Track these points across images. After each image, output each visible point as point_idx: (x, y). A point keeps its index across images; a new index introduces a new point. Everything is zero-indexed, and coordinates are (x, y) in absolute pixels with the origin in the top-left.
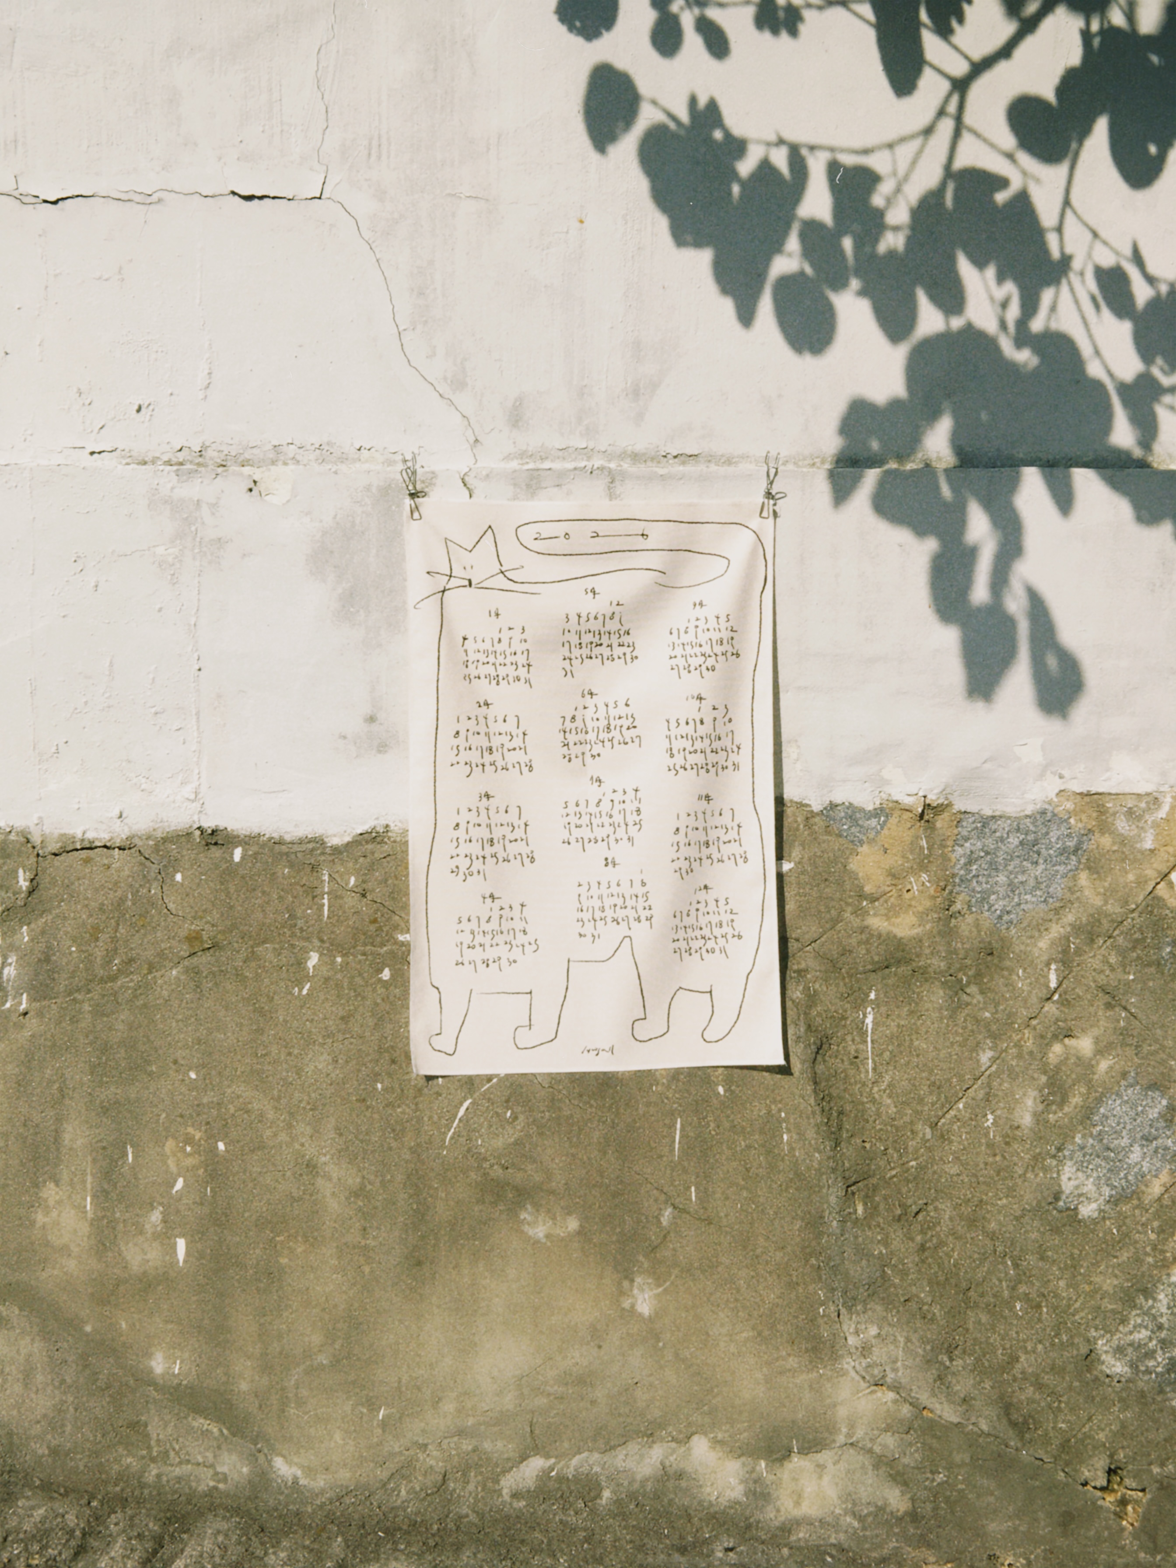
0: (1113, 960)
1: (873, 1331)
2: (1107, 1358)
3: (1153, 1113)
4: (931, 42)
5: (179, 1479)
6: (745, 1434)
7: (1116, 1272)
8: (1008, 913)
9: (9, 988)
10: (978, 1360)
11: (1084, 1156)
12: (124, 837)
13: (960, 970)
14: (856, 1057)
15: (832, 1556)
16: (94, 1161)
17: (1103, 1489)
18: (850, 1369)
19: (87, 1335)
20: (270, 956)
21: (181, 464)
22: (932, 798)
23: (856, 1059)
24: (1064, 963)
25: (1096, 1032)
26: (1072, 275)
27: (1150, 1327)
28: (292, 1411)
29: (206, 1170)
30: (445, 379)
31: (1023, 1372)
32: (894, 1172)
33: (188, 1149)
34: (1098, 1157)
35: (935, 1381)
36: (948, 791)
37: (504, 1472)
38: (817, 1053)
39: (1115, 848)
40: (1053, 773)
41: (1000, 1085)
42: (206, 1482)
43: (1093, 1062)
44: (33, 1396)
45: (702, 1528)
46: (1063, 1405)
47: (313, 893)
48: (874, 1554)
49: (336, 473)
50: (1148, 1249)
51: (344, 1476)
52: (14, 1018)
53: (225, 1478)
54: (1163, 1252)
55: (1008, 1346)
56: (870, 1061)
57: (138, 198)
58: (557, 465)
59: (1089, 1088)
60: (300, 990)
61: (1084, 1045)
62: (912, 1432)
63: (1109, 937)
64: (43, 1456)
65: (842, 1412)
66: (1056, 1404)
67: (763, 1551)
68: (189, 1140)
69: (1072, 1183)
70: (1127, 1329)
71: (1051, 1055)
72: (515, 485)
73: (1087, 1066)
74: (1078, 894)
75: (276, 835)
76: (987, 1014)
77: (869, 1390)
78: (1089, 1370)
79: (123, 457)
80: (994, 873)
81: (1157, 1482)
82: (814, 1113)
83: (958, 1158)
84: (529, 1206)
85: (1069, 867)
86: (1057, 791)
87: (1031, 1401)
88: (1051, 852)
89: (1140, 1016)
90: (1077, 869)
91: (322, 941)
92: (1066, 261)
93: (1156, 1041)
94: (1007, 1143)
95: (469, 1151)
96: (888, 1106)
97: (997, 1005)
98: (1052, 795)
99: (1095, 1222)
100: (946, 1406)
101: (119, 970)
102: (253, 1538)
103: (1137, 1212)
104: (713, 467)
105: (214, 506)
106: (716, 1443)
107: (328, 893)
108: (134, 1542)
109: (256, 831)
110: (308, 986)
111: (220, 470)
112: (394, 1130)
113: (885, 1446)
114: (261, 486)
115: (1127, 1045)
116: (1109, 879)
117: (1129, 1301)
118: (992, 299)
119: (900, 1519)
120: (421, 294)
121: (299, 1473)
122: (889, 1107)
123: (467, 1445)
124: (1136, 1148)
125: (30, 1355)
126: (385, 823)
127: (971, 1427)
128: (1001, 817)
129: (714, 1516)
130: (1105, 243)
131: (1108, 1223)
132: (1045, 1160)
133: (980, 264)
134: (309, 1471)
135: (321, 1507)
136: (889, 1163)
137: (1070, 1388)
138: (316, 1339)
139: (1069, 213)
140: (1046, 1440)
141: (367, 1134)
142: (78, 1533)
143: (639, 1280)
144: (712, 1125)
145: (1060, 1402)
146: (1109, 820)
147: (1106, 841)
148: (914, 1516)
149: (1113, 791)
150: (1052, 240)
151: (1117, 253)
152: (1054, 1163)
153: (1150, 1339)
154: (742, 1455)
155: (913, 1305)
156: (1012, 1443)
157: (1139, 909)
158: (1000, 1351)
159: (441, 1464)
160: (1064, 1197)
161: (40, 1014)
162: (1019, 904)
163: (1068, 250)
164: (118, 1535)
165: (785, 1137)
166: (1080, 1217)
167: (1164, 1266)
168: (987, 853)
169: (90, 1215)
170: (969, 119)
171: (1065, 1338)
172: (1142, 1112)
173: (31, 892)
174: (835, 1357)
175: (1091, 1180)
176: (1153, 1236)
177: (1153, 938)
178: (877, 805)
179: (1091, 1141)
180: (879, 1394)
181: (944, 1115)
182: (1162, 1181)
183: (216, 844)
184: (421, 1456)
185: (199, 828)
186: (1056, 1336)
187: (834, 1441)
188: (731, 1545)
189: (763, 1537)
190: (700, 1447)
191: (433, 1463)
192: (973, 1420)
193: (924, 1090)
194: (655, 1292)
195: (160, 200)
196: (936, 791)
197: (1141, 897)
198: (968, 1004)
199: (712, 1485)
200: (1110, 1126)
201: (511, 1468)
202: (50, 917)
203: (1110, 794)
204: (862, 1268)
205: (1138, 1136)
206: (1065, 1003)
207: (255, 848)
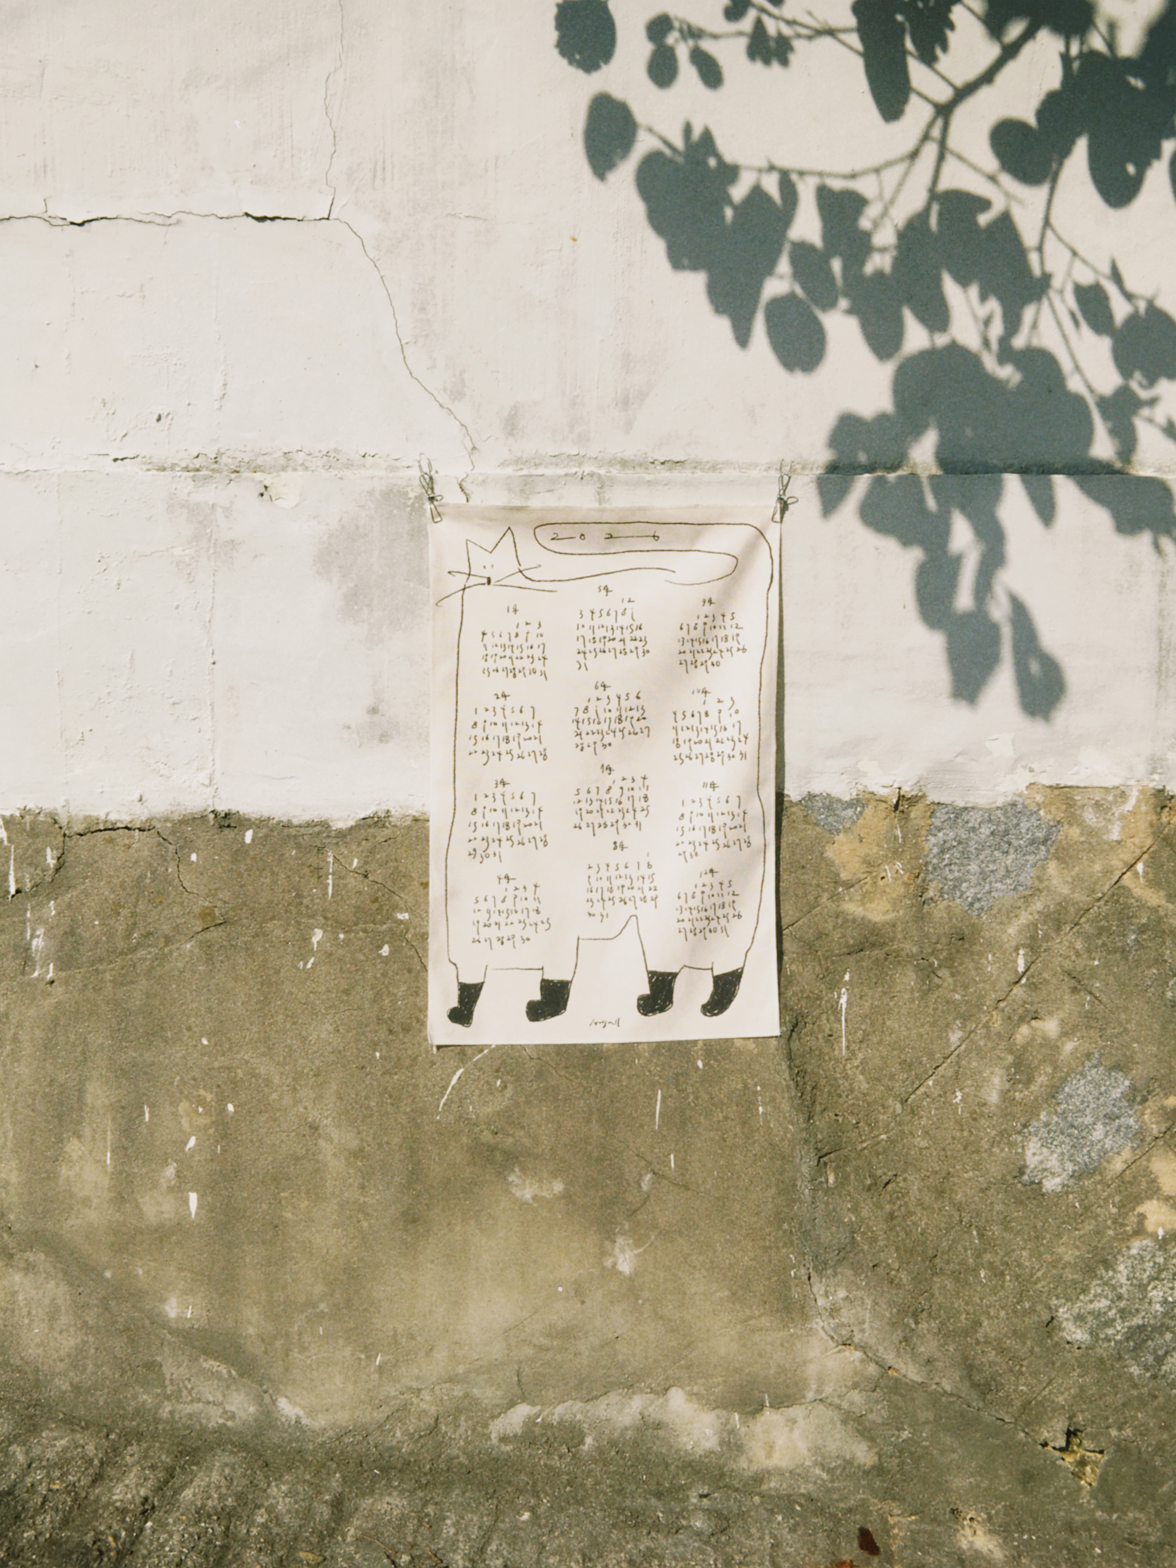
0: (1079, 945)
1: (842, 1293)
2: (1069, 1326)
3: (1116, 1093)
4: (916, 70)
5: (190, 1416)
6: (720, 1388)
7: (1078, 1243)
8: (979, 900)
9: (37, 959)
10: (942, 1323)
11: (1049, 1133)
12: (144, 819)
13: (932, 953)
14: (830, 1036)
15: (801, 1505)
16: (114, 1119)
17: (1061, 1450)
18: (819, 1328)
19: (107, 1280)
20: (278, 932)
21: (198, 470)
22: (907, 790)
23: (831, 1037)
24: (1032, 949)
25: (1061, 1014)
26: (1052, 294)
27: (1110, 1296)
28: (295, 1354)
29: (217, 1130)
30: (445, 390)
31: (986, 1336)
32: (865, 1145)
33: (200, 1110)
34: (1063, 1134)
35: (900, 1342)
36: (922, 783)
37: (493, 1417)
38: (792, 1031)
39: (1082, 839)
40: (1024, 767)
41: (969, 1063)
42: (215, 1418)
43: (1059, 1044)
44: (57, 1335)
45: (678, 1474)
46: (1024, 1369)
47: (318, 873)
48: (842, 1505)
49: (341, 478)
50: (1109, 1222)
51: (343, 1418)
52: (41, 986)
53: (233, 1417)
54: (1123, 1225)
55: (972, 1311)
56: (844, 1039)
57: (159, 220)
58: (549, 472)
59: (1055, 1068)
60: (306, 964)
61: (1050, 1026)
62: (878, 1390)
63: (1076, 924)
64: (66, 1392)
65: (812, 1370)
66: (1018, 1368)
67: (735, 1499)
68: (201, 1102)
69: (1036, 1158)
70: (1087, 1298)
71: (1018, 1036)
72: (509, 490)
73: (1052, 1048)
74: (1046, 883)
75: (284, 819)
76: (957, 997)
77: (836, 1350)
78: (1049, 1336)
79: (144, 463)
80: (965, 861)
81: (1115, 1444)
82: (788, 1087)
83: (927, 1133)
84: (517, 1169)
85: (1038, 857)
86: (1027, 784)
87: (992, 1364)
88: (1022, 842)
89: (1104, 1000)
90: (1046, 859)
91: (326, 918)
92: (1046, 278)
93: (1120, 1024)
94: (975, 1120)
95: (460, 1117)
96: (860, 1082)
97: (966, 987)
98: (1022, 787)
99: (1058, 1195)
100: (911, 1366)
101: (138, 943)
102: (258, 1472)
103: (1099, 1187)
104: (699, 473)
105: (227, 510)
106: (692, 1396)
107: (333, 874)
108: (147, 1472)
109: (266, 814)
110: (312, 960)
111: (233, 476)
112: (391, 1097)
113: (852, 1403)
114: (272, 491)
115: (1091, 1027)
116: (1077, 869)
117: (1090, 1271)
118: (975, 316)
119: (867, 1473)
120: (423, 309)
121: (301, 1413)
122: (862, 1083)
123: (458, 1391)
124: (1099, 1126)
125: (54, 1299)
126: (386, 808)
127: (934, 1387)
128: (973, 808)
129: (690, 1464)
130: (1084, 261)
131: (1071, 1196)
132: (1010, 1136)
133: (963, 281)
134: (312, 1412)
135: (323, 1444)
136: (861, 1136)
137: (1032, 1351)
138: (319, 1289)
139: (1049, 234)
140: (1007, 1402)
141: (366, 1099)
142: (96, 1462)
143: (620, 1240)
144: (691, 1097)
145: (1022, 1366)
146: (1078, 812)
147: (1074, 832)
148: (879, 1470)
149: (1081, 785)
150: (1033, 258)
151: (1095, 271)
152: (1020, 1138)
153: (1110, 1308)
154: (717, 1407)
155: (880, 1270)
156: (974, 1404)
157: (1106, 898)
158: (964, 1316)
159: (433, 1408)
160: (1028, 1171)
161: (66, 983)
162: (990, 892)
163: (1049, 268)
164: (133, 1465)
165: (761, 1109)
166: (1044, 1190)
167: (1123, 1239)
168: (960, 843)
169: (110, 1169)
170: (953, 142)
171: (1027, 1305)
172: (1106, 1092)
173: (57, 870)
174: (805, 1317)
175: (1055, 1155)
176: (1114, 1210)
177: (1118, 926)
178: (854, 796)
179: (1055, 1119)
180: (847, 1353)
181: (914, 1092)
182: (1124, 1158)
183: (229, 826)
184: (415, 1400)
185: (213, 812)
186: (1018, 1303)
187: (804, 1397)
188: (705, 1492)
189: (737, 1486)
190: (677, 1398)
191: (424, 1406)
192: (937, 1380)
193: (895, 1068)
194: (636, 1252)
195: (178, 222)
196: (910, 783)
197: (1107, 887)
198: (939, 986)
199: (689, 1435)
200: (1075, 1104)
201: (500, 1414)
202: (75, 893)
203: (1078, 787)
204: (832, 1234)
205: (1101, 1115)
206: (1033, 987)
207: (265, 830)
